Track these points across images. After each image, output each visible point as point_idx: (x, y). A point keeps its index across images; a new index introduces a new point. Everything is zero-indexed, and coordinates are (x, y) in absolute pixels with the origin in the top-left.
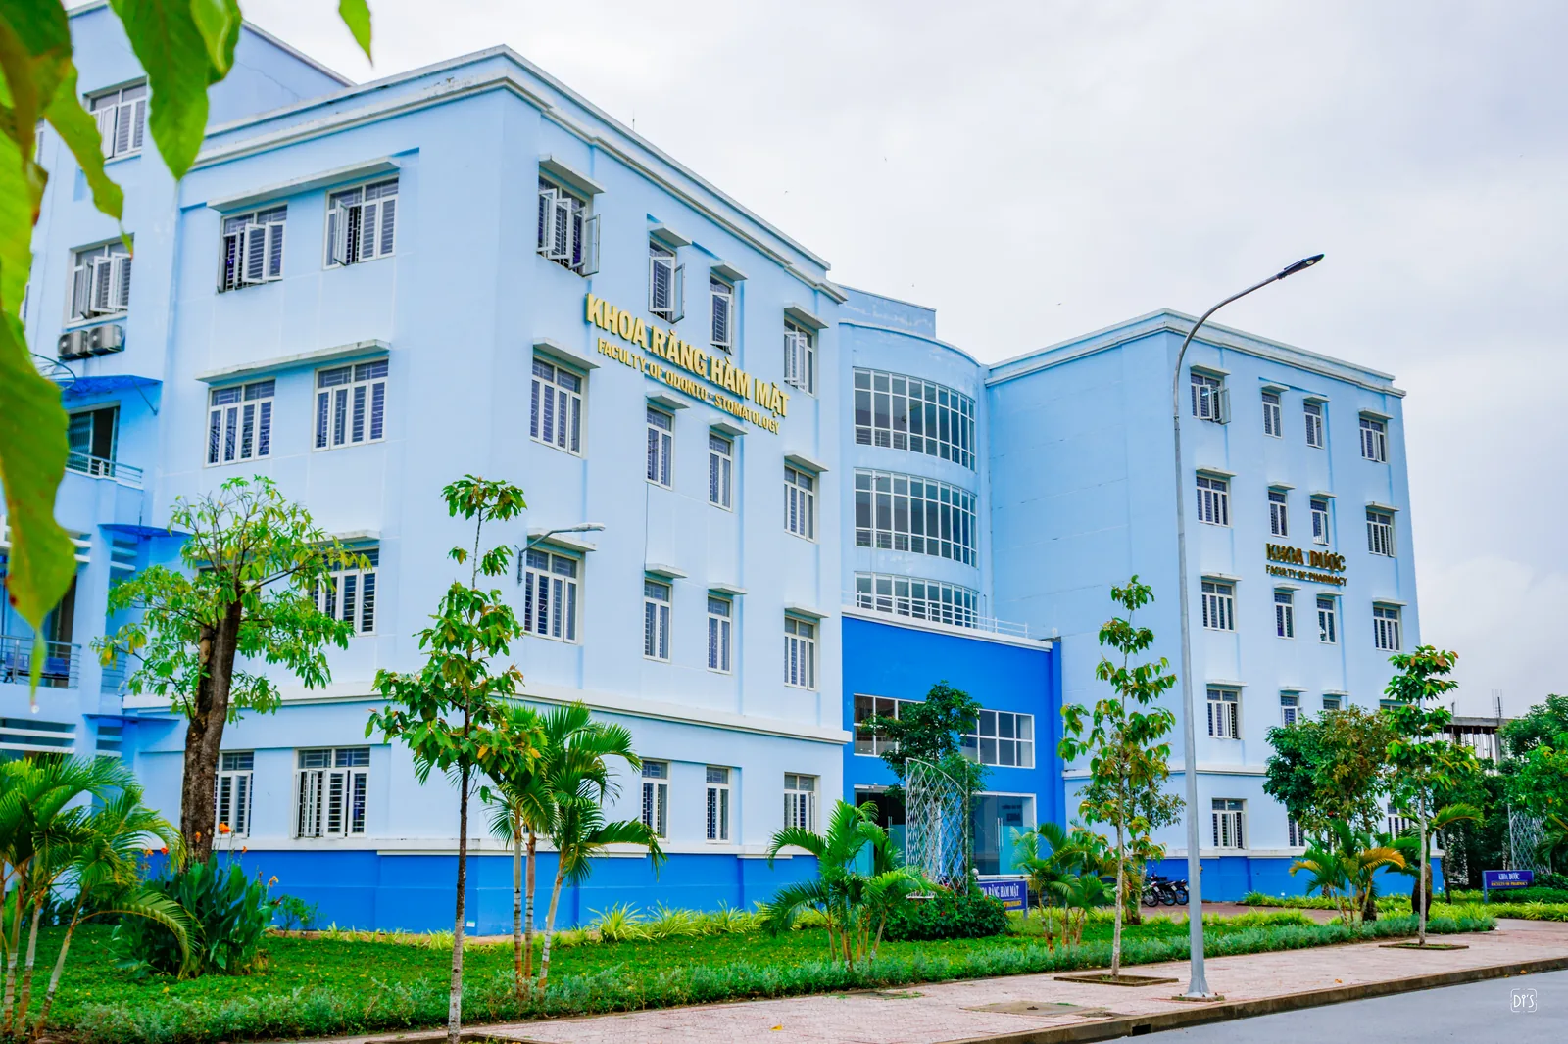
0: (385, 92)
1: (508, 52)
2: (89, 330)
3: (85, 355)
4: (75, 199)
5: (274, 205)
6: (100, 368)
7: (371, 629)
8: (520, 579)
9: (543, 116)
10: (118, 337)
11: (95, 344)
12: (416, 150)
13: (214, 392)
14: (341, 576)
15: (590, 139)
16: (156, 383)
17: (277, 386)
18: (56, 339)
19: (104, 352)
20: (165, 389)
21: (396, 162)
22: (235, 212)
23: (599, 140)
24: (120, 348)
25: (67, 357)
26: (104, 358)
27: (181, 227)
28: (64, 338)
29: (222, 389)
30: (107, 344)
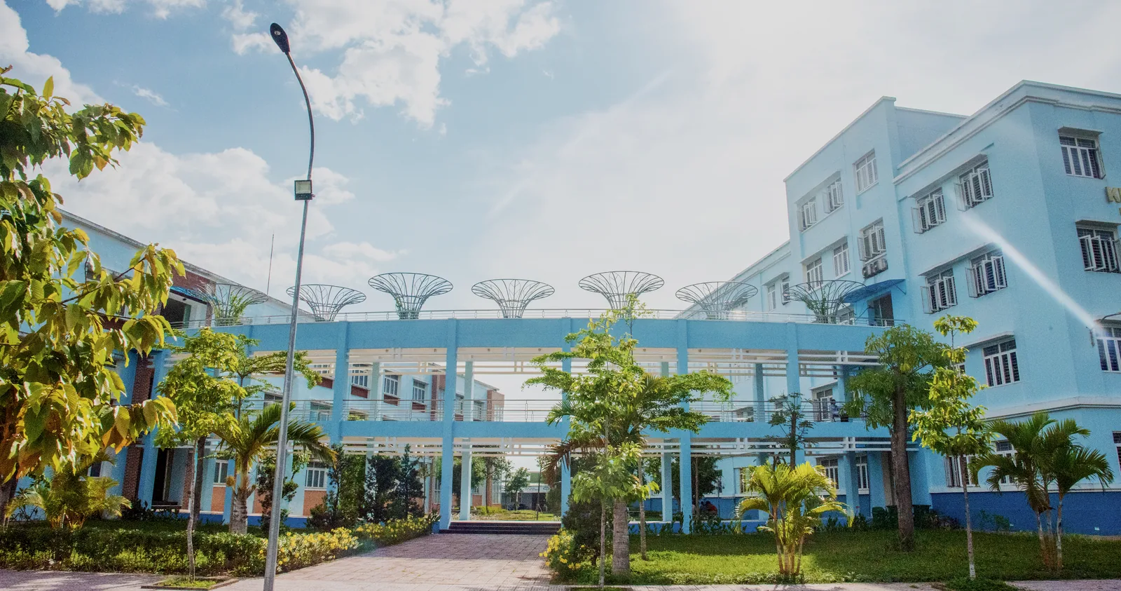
0: (961, 130)
1: (1026, 83)
2: (873, 263)
3: (873, 275)
4: (858, 209)
5: (936, 188)
6: (881, 278)
7: (1019, 380)
8: (1093, 344)
9: (1055, 106)
10: (884, 263)
11: (876, 269)
12: (993, 144)
13: (928, 279)
14: (1000, 355)
15: (1090, 108)
16: (903, 280)
17: (954, 270)
18: (862, 270)
19: (881, 271)
20: (907, 283)
21: (983, 153)
22: (921, 196)
23: (1094, 106)
24: (886, 268)
25: (867, 276)
26: (881, 274)
27: (900, 209)
28: (864, 269)
29: (931, 276)
30: (881, 267)
